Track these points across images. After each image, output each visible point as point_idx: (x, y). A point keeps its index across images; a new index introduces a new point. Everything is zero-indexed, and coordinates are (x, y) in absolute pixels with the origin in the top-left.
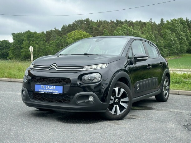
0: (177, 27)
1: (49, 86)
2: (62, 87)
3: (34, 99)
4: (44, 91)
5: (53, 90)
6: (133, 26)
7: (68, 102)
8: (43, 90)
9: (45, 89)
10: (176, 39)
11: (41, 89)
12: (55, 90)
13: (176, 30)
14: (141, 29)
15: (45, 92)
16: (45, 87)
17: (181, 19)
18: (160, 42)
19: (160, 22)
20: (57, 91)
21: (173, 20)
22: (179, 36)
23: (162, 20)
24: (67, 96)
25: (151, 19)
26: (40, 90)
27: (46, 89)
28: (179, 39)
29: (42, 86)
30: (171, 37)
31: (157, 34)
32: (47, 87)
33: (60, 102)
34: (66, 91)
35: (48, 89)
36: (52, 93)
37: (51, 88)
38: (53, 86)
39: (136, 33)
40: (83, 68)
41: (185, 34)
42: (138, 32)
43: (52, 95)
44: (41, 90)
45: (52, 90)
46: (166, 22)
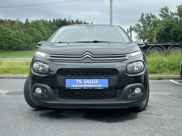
0: (40, 26)
1: (88, 80)
2: (107, 80)
3: (61, 97)
4: (81, 86)
5: (95, 84)
6: (4, 23)
7: (114, 97)
8: (78, 86)
9: (83, 84)
10: (41, 35)
11: (76, 84)
12: (97, 84)
13: (40, 28)
14: (11, 26)
15: (82, 88)
16: (83, 81)
17: (43, 20)
18: (29, 38)
19: (25, 22)
20: (100, 86)
21: (37, 20)
22: (43, 33)
23: (27, 20)
24: (113, 90)
25: (18, 19)
26: (73, 86)
27: (85, 84)
28: (43, 36)
29: (77, 80)
30: (37, 34)
31: (25, 31)
32: (86, 81)
33: (103, 97)
34: (114, 84)
35: (87, 84)
36: (93, 88)
37: (91, 82)
38: (94, 80)
39: (6, 29)
40: (125, 56)
41: (47, 32)
42: (9, 29)
43: (93, 90)
44: (76, 86)
45: (93, 84)
46: (30, 22)
